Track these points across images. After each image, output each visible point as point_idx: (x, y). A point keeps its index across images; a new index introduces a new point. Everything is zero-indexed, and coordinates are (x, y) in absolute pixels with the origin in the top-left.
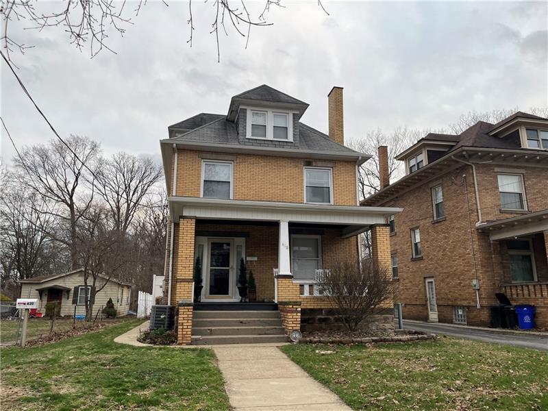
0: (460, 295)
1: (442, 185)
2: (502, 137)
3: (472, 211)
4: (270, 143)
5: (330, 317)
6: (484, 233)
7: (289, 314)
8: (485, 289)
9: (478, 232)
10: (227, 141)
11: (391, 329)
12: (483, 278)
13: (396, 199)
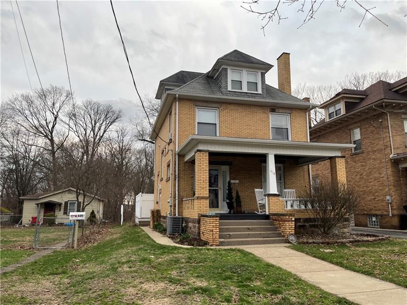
0: (375, 207)
1: (360, 127)
2: (401, 92)
3: (387, 146)
4: (245, 94)
5: (306, 224)
6: (396, 162)
7: (287, 223)
8: (396, 203)
9: (391, 162)
10: (213, 93)
11: (348, 233)
12: (395, 195)
13: (318, 137)
